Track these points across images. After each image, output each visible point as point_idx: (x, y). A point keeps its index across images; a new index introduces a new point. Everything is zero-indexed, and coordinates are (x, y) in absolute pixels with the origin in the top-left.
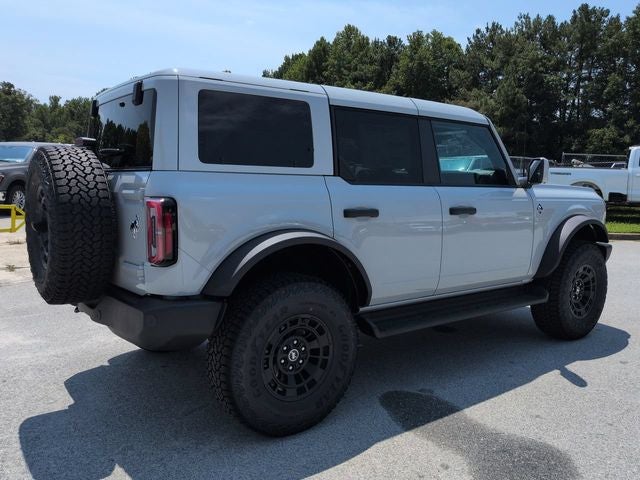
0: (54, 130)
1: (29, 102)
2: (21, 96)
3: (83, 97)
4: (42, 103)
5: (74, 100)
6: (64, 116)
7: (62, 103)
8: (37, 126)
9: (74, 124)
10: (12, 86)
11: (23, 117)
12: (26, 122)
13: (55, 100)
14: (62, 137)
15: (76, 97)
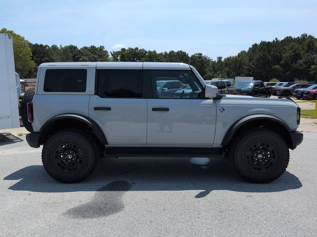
0: (218, 72)
1: (209, 60)
2: (206, 58)
3: (232, 56)
4: (214, 60)
5: (228, 58)
6: (223, 66)
7: (223, 60)
8: (211, 71)
9: (227, 69)
10: (202, 54)
11: (205, 67)
12: (206, 70)
13: (220, 58)
14: (220, 75)
15: (229, 56)
